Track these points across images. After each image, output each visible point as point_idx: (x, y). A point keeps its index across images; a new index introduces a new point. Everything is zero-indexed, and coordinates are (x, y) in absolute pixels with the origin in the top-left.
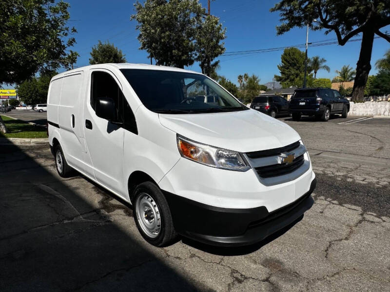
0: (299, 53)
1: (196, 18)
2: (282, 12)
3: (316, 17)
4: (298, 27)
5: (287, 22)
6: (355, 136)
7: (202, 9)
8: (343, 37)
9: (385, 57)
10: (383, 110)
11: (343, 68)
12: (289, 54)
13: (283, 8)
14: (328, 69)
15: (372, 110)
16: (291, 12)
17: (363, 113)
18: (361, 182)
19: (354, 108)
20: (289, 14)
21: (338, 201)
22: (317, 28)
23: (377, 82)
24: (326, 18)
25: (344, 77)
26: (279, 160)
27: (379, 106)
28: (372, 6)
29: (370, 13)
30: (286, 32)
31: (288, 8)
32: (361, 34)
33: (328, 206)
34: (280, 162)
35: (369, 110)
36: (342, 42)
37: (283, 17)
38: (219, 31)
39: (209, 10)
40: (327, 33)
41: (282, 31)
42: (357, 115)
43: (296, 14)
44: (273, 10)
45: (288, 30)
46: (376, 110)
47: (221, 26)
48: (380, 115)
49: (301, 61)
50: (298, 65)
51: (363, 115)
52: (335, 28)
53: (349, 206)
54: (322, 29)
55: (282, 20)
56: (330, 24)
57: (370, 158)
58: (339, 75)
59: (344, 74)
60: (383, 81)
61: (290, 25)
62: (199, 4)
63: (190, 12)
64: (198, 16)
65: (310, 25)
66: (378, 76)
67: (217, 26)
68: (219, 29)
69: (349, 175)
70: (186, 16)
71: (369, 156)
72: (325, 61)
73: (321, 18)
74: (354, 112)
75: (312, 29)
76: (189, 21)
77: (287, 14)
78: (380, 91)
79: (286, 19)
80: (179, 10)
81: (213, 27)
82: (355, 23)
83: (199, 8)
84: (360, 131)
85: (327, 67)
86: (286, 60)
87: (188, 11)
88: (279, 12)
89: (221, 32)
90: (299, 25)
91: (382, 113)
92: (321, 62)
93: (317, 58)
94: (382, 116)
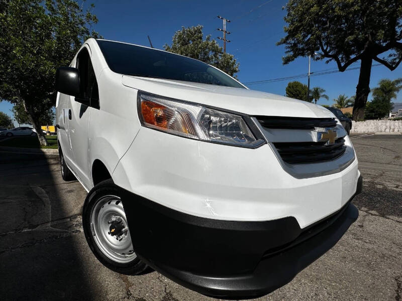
0: (301, 85)
1: (214, 56)
2: (287, 45)
3: (318, 49)
4: (302, 57)
5: (292, 53)
6: (364, 148)
7: (219, 48)
8: (343, 64)
9: (379, 86)
10: (384, 127)
11: (340, 97)
12: (293, 86)
13: (288, 42)
14: (327, 97)
15: (374, 127)
16: (295, 45)
17: (364, 130)
18: (395, 189)
19: (355, 126)
20: (294, 47)
21: (377, 211)
22: (318, 59)
23: (372, 107)
24: (327, 48)
25: (341, 105)
26: (314, 136)
27: (380, 124)
28: (369, 36)
29: (368, 42)
30: (291, 62)
31: (293, 42)
32: (360, 61)
33: (367, 218)
34: (315, 140)
35: (370, 128)
36: (342, 69)
37: (288, 50)
38: (233, 66)
39: (225, 50)
40: (327, 62)
41: (287, 61)
42: (359, 132)
43: (300, 46)
44: (279, 44)
45: (293, 60)
46: (377, 128)
47: (235, 61)
48: (381, 132)
49: (303, 92)
50: (300, 95)
51: (364, 132)
52: (335, 57)
53: (396, 218)
54: (323, 59)
55: (287, 52)
56: (330, 54)
57: (390, 165)
58: (336, 103)
59: (341, 102)
60: (378, 106)
61: (295, 56)
62: (217, 45)
63: (209, 51)
64: (216, 54)
65: (312, 56)
66: (373, 102)
67: (231, 62)
68: (234, 63)
69: (376, 181)
70: (205, 54)
71: (389, 164)
72: (324, 91)
73: (323, 49)
74: (356, 130)
75: (314, 59)
76: (208, 58)
77: (291, 47)
78: (375, 115)
79: (291, 51)
80: (200, 48)
81: (228, 62)
82: (353, 53)
83: (217, 47)
84: (368, 144)
85: (326, 96)
86: (290, 92)
87: (207, 50)
88: (284, 45)
89: (234, 66)
90: (303, 55)
91: (383, 130)
92: (321, 92)
93: (317, 89)
94: (383, 133)
